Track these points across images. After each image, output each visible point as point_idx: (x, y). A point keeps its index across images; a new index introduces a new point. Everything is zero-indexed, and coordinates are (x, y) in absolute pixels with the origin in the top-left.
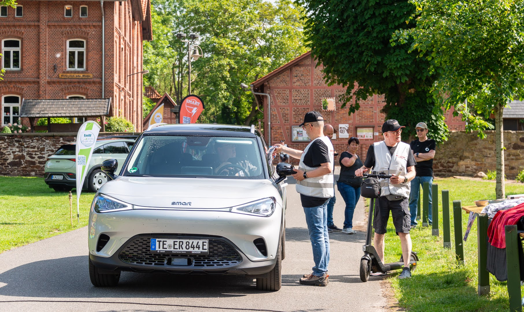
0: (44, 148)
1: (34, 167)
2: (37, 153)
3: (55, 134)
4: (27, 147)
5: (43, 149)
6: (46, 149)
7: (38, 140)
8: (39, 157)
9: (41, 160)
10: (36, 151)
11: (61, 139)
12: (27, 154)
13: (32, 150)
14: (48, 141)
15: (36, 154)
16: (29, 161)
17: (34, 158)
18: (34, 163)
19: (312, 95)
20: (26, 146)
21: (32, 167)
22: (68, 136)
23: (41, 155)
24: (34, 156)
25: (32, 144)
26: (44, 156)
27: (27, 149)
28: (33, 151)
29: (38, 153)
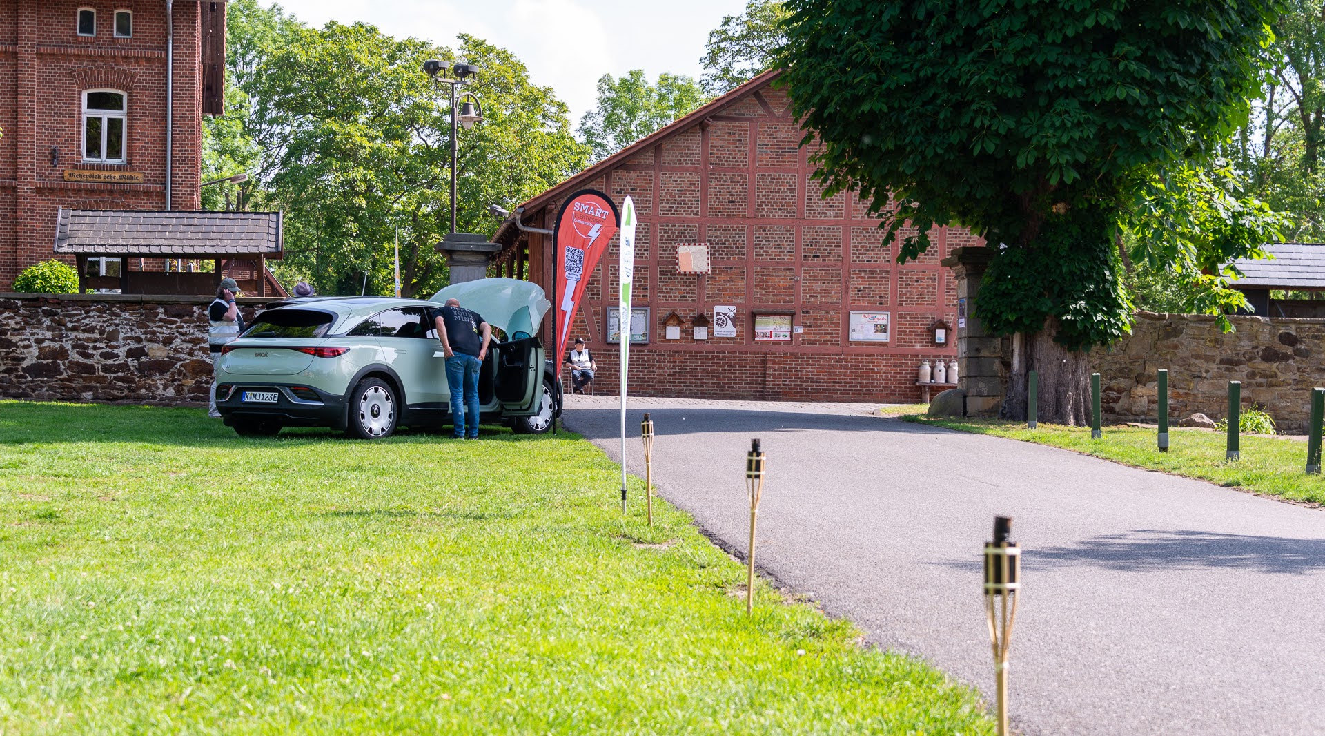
0: (117, 332)
1: (90, 379)
2: (98, 345)
3: (145, 297)
4: (74, 329)
5: (112, 337)
6: (121, 335)
7: (101, 312)
8: (104, 356)
9: (110, 362)
10: (96, 340)
11: (161, 310)
12: (74, 347)
13: (86, 335)
14: (126, 315)
15: (95, 348)
16: (78, 364)
17: (90, 356)
18: (90, 369)
19: (654, 238)
20: (70, 325)
21: (85, 379)
22: (178, 303)
23: (108, 350)
24: (90, 351)
25: (86, 321)
26: (116, 351)
27: (73, 335)
28: (88, 340)
29: (103, 345)
